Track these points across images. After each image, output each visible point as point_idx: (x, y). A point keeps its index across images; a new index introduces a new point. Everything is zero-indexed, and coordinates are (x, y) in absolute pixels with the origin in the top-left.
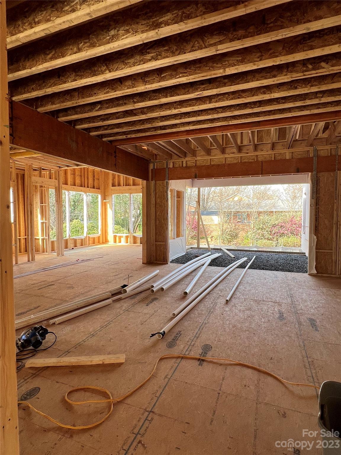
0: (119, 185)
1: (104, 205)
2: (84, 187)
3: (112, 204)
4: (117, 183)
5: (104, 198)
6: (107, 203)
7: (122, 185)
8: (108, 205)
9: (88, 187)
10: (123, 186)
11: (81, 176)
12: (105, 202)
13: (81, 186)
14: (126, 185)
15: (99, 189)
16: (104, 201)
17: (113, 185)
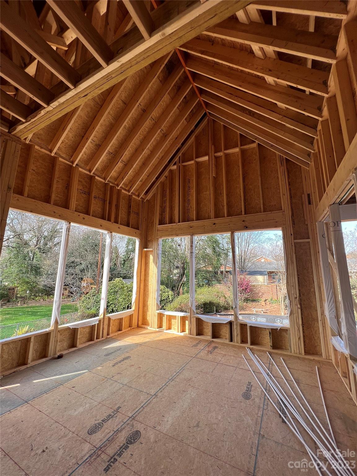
0: (171, 221)
1: (144, 257)
2: (109, 220)
3: (158, 255)
4: (167, 219)
5: (145, 244)
6: (150, 253)
7: (177, 220)
8: (151, 257)
9: (116, 222)
10: (179, 222)
11: (104, 201)
12: (147, 251)
13: (103, 218)
14: (184, 221)
15: (138, 229)
16: (145, 249)
17: (161, 223)
